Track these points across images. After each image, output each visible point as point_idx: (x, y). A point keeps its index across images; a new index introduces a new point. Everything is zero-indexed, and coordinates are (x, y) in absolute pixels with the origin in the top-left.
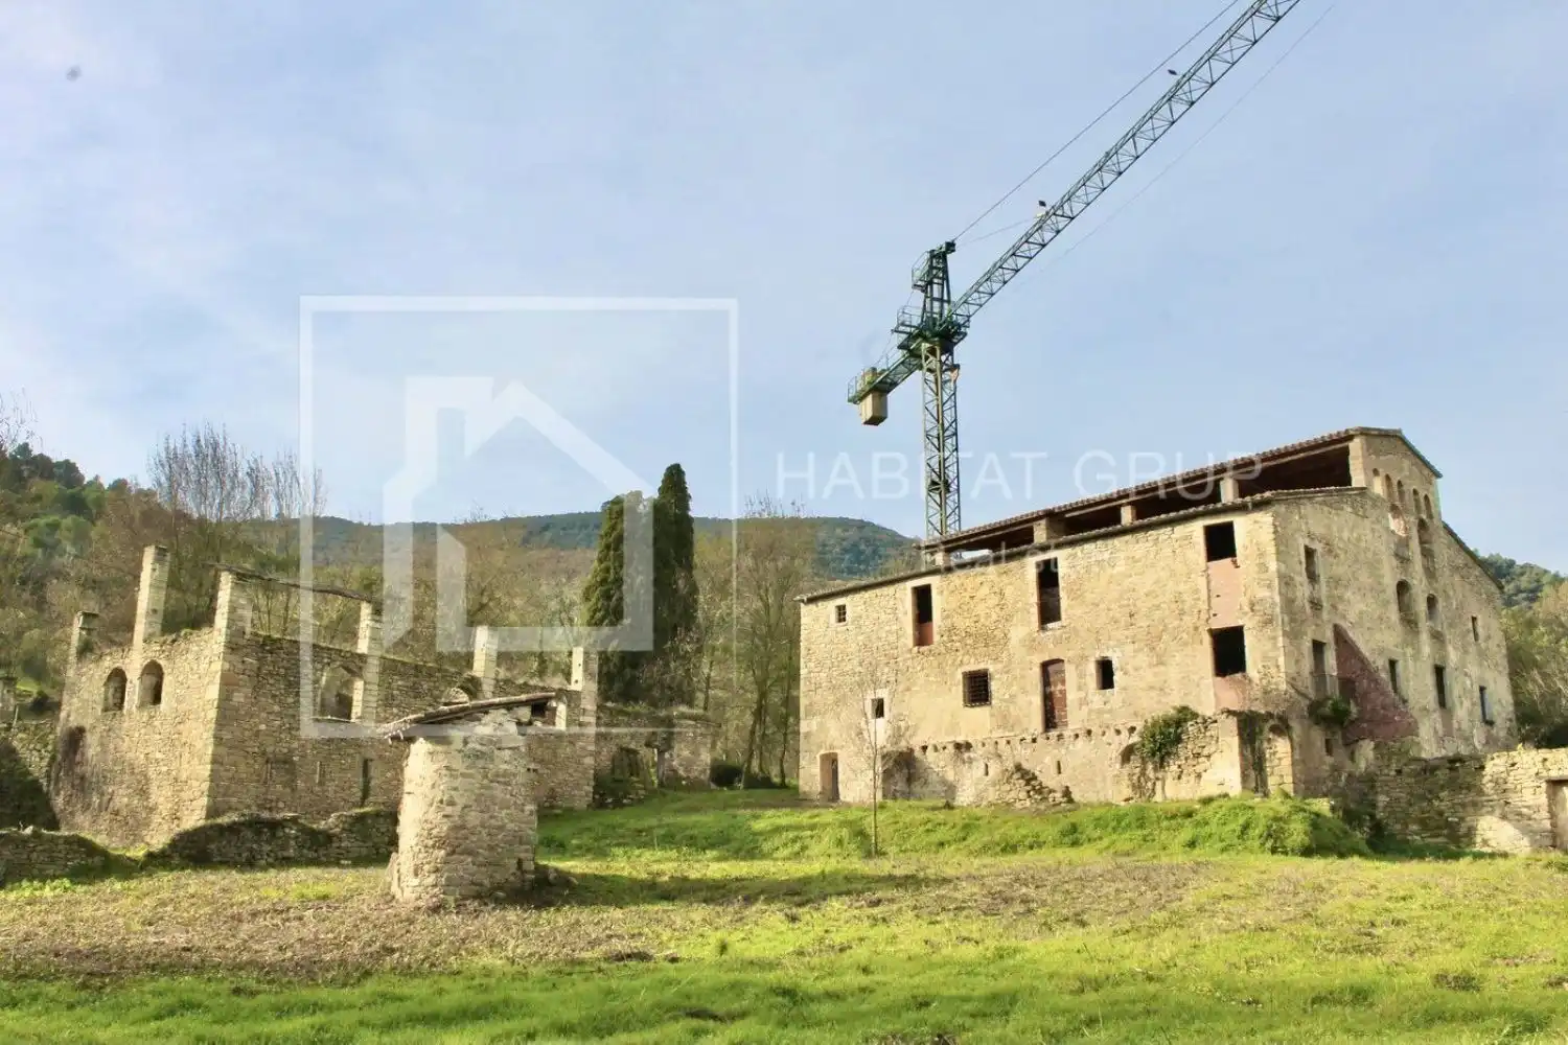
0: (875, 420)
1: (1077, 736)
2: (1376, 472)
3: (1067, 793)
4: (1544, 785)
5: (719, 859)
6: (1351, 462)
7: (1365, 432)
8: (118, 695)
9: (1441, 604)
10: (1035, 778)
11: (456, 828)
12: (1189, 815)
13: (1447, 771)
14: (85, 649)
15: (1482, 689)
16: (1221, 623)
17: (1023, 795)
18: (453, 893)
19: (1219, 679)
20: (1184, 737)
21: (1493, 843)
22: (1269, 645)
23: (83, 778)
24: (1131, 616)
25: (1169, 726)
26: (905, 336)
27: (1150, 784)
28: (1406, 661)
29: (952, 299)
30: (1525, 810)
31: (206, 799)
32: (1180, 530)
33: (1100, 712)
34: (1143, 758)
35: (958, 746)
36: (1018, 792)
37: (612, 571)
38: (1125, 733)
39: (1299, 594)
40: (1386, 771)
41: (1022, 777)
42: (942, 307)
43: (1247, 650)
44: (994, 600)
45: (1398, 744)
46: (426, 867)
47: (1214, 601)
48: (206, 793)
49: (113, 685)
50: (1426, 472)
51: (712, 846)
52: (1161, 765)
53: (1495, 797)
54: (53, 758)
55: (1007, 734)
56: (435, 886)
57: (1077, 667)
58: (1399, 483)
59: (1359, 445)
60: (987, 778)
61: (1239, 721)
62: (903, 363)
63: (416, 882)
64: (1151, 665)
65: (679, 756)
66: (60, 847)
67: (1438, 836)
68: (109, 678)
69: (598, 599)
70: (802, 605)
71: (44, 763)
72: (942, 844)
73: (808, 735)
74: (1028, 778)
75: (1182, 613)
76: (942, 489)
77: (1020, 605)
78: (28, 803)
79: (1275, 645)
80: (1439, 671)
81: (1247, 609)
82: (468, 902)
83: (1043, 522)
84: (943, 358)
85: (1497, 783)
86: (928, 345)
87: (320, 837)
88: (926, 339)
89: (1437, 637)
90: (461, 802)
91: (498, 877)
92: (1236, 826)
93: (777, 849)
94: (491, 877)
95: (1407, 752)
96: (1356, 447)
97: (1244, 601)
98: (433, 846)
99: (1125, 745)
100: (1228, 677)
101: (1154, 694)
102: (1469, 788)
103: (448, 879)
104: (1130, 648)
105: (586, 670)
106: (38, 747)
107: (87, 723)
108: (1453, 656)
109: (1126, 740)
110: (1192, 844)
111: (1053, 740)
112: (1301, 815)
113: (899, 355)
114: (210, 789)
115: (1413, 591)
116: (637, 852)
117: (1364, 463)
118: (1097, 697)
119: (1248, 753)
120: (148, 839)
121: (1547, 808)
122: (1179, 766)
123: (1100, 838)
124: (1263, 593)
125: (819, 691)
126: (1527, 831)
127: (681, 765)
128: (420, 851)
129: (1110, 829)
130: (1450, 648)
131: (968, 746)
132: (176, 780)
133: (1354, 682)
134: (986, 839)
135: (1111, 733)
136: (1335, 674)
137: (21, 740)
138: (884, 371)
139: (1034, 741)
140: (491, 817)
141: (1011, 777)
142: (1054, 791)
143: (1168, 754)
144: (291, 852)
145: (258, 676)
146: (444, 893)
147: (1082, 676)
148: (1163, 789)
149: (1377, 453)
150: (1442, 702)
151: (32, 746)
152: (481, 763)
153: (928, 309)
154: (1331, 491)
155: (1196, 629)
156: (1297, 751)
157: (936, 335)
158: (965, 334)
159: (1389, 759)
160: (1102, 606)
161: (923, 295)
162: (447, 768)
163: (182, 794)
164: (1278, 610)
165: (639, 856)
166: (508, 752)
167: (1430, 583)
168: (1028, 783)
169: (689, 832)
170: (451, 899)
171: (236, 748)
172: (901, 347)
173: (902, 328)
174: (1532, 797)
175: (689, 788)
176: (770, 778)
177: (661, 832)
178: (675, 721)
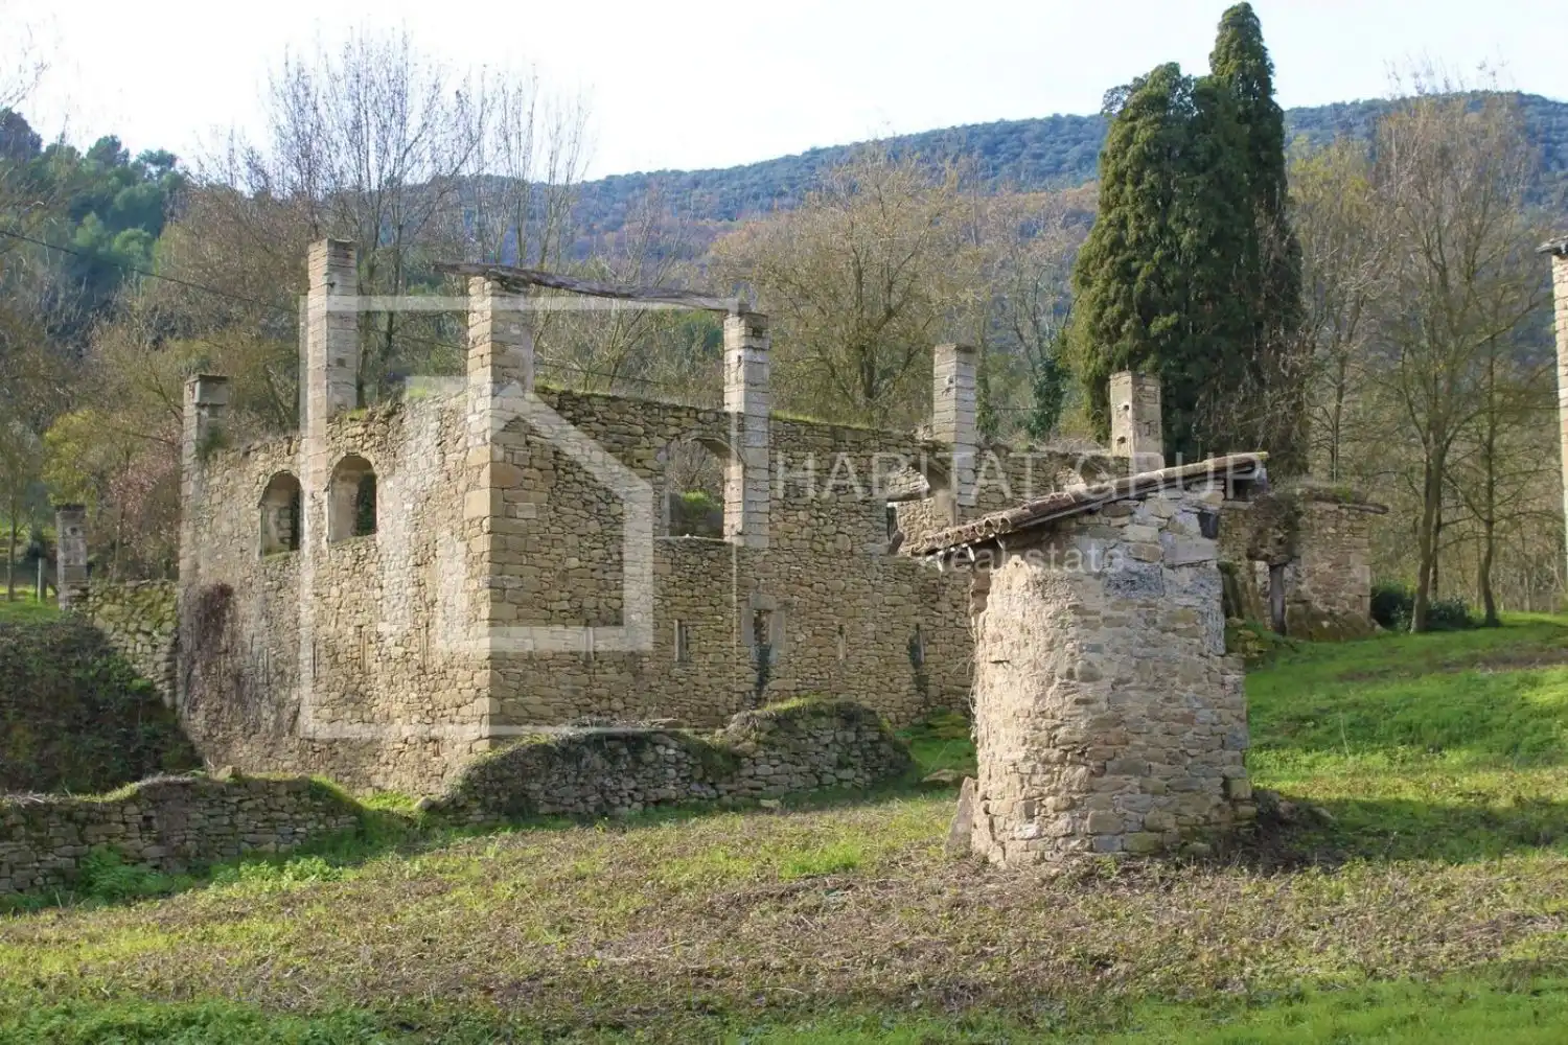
5: (1472, 766)
8: (286, 523)
11: (1100, 724)
14: (212, 443)
18: (1108, 848)
23: (238, 678)
31: (486, 701)
37: (1132, 223)
46: (1050, 801)
48: (485, 691)
49: (275, 504)
51: (1454, 741)
54: (176, 646)
56: (1069, 836)
63: (1031, 830)
65: (1311, 573)
66: (281, 801)
68: (267, 493)
69: (1108, 282)
70: (1555, 259)
71: (161, 657)
78: (142, 729)
82: (1144, 863)
87: (718, 757)
90: (1109, 673)
91: (1190, 813)
94: (1178, 814)
98: (1061, 761)
103: (1095, 821)
105: (1138, 417)
106: (146, 627)
107: (233, 577)
114: (493, 682)
116: (1305, 759)
120: (378, 780)
127: (1315, 590)
128: (1034, 771)
132: (422, 669)
137: (110, 616)
140: (1168, 699)
144: (670, 790)
145: (556, 468)
146: (1091, 849)
151: (132, 627)
152: (1139, 597)
162: (1075, 609)
163: (437, 696)
165: (1311, 766)
166: (1187, 574)
169: (1398, 717)
170: (1107, 859)
171: (529, 604)
175: (1335, 635)
176: (1462, 608)
177: (1343, 718)
178: (1300, 506)
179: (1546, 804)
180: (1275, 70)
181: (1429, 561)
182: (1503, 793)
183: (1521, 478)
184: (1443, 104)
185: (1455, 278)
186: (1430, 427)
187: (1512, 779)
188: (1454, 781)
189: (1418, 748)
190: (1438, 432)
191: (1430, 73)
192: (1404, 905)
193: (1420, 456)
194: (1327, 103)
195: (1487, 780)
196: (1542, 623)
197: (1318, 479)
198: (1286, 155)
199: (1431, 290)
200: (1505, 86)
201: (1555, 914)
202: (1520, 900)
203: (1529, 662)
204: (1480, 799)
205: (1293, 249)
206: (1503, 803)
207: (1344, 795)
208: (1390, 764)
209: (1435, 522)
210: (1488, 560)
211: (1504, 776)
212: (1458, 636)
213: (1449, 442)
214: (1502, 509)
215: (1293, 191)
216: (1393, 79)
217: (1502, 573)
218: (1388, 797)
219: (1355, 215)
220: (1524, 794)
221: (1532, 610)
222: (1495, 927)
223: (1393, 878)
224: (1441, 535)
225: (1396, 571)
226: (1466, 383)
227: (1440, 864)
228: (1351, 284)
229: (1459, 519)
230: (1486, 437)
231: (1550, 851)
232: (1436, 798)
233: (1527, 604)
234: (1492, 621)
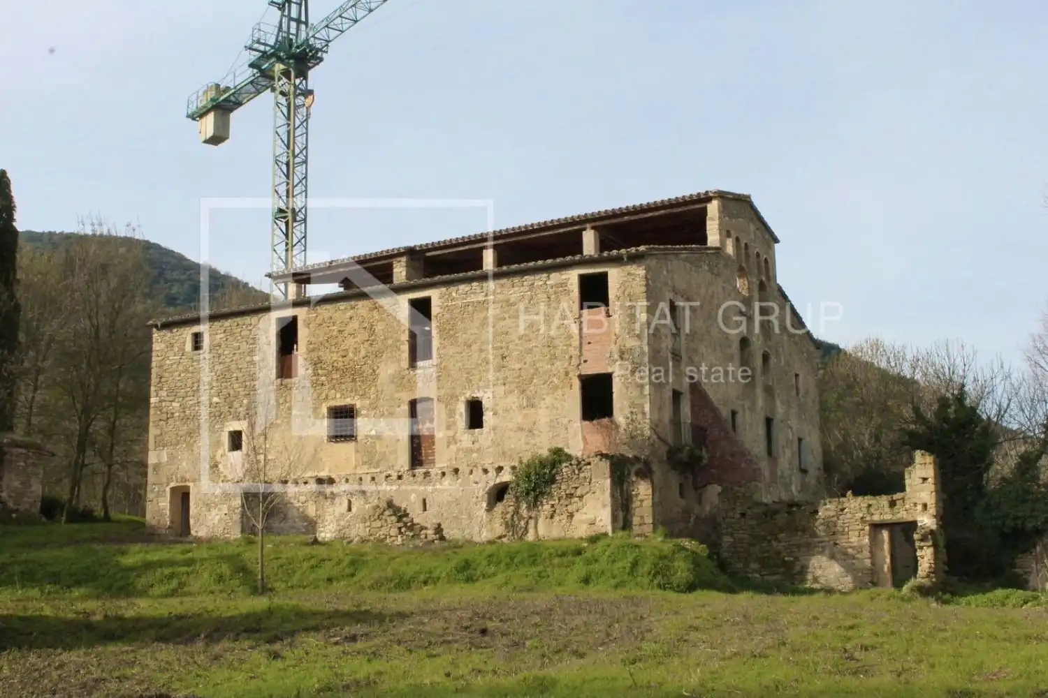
0: (216, 140)
1: (444, 474)
2: (728, 234)
3: (439, 529)
4: (867, 528)
5: (85, 598)
6: (708, 223)
7: (722, 196)
9: (773, 360)
10: (407, 515)
12: (578, 552)
13: (786, 514)
15: (800, 440)
16: (591, 369)
17: (394, 532)
19: (587, 423)
20: (558, 478)
21: (822, 580)
22: (636, 393)
24: (504, 358)
25: (544, 467)
26: (258, 54)
27: (522, 523)
28: (744, 411)
29: (310, 21)
30: (850, 551)
32: (555, 277)
33: (469, 451)
34: (517, 498)
35: (320, 481)
36: (389, 529)
38: (492, 473)
39: (664, 345)
40: (731, 514)
41: (394, 514)
42: (298, 29)
43: (615, 396)
44: (363, 336)
45: (743, 490)
47: (586, 347)
50: (767, 236)
51: (78, 583)
52: (534, 505)
53: (827, 539)
55: (373, 470)
57: (446, 407)
58: (746, 244)
59: (717, 207)
60: (351, 514)
61: (612, 465)
62: (252, 82)
64: (521, 407)
67: (775, 574)
70: (154, 330)
72: (330, 580)
73: (157, 467)
74: (401, 515)
75: (554, 357)
76: (290, 218)
77: (390, 342)
79: (642, 392)
80: (769, 422)
81: (616, 356)
83: (404, 259)
84: (298, 81)
85: (828, 526)
86: (282, 67)
88: (280, 60)
89: (769, 391)
92: (627, 563)
93: (152, 586)
95: (751, 497)
96: (713, 208)
97: (615, 349)
99: (492, 484)
100: (595, 422)
101: (523, 435)
102: (804, 530)
104: (501, 390)
108: (780, 409)
109: (493, 480)
110: (586, 581)
111: (420, 478)
112: (683, 554)
113: (249, 73)
115: (752, 348)
117: (720, 225)
118: (465, 437)
119: (618, 495)
121: (868, 549)
122: (553, 506)
123: (494, 574)
124: (631, 343)
125: (170, 421)
126: (850, 570)
127: (10, 497)
129: (502, 565)
130: (778, 403)
131: (331, 481)
133: (705, 431)
134: (376, 575)
135: (478, 473)
136: (689, 421)
138: (228, 89)
139: (400, 477)
141: (382, 514)
142: (426, 528)
143: (542, 493)
147: (451, 413)
148: (536, 527)
149: (731, 216)
150: (770, 452)
153: (285, 27)
154: (692, 249)
155: (567, 374)
156: (657, 494)
157: (293, 56)
158: (321, 60)
159: (735, 504)
160: (475, 347)
161: (279, 13)
164: (646, 359)
167: (765, 341)
168: (400, 519)
172: (252, 65)
173: (256, 46)
174: (857, 538)
175: (18, 522)
176: (92, 511)
177: (17, 569)
178: (6, 449)
179: (120, 619)
180: (17, 209)
181: (76, 483)
182: (98, 612)
183: (129, 443)
184: (107, 241)
185: (103, 334)
186: (83, 411)
187: (104, 604)
188: (72, 605)
189: (58, 587)
190: (86, 415)
191: (100, 225)
192: (36, 674)
193: (76, 427)
194: (46, 231)
195: (91, 605)
196: (133, 521)
197: (18, 435)
198: (18, 256)
199: (90, 338)
200: (138, 236)
201: (117, 678)
202: (99, 671)
203: (121, 541)
204: (86, 615)
205: (17, 308)
206: (98, 617)
207: (11, 612)
208: (42, 595)
209: (80, 461)
210: (108, 485)
211: (100, 603)
212: (85, 526)
213: (92, 420)
214: (117, 458)
215: (20, 275)
216: (81, 224)
217: (115, 493)
218: (34, 614)
219: (53, 293)
220: (109, 613)
221: (129, 514)
222: (84, 686)
223: (32, 658)
224: (84, 470)
225: (57, 489)
226: (104, 390)
227: (59, 651)
228: (47, 330)
229: (95, 463)
230: (112, 420)
231: (119, 644)
232: (61, 614)
233: (127, 511)
234: (107, 518)
